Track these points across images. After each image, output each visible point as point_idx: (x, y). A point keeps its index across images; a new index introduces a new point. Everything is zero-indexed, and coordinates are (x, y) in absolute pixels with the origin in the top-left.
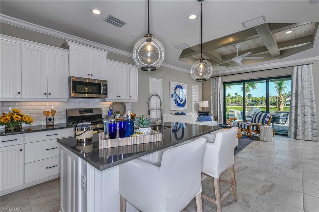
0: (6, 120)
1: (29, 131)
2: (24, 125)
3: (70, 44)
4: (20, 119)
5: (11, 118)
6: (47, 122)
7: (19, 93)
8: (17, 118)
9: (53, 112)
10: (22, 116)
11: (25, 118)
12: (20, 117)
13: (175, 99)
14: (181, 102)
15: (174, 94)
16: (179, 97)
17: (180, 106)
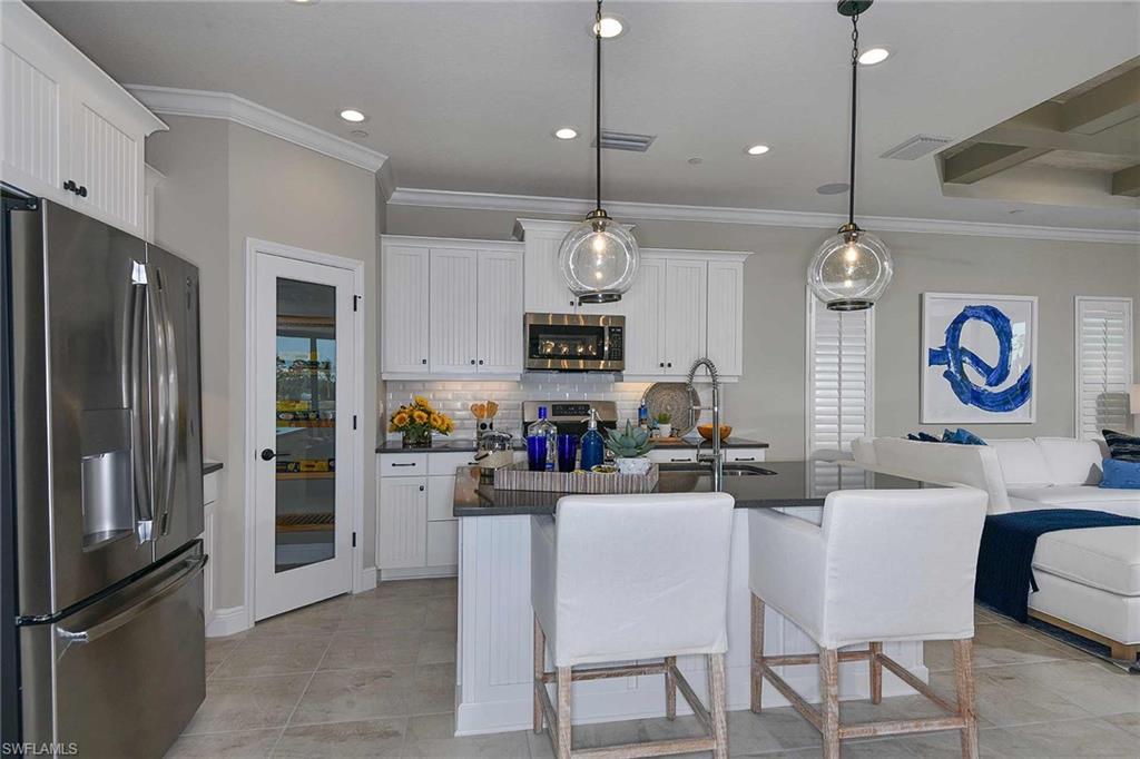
0: (402, 420)
1: (445, 449)
2: (435, 435)
3: (527, 226)
4: (425, 420)
5: (411, 417)
6: (478, 432)
7: (424, 361)
8: (421, 417)
9: (492, 407)
10: (429, 413)
11: (435, 420)
12: (425, 415)
13: (953, 369)
14: (996, 385)
15: (949, 350)
16: (976, 361)
17: (984, 405)
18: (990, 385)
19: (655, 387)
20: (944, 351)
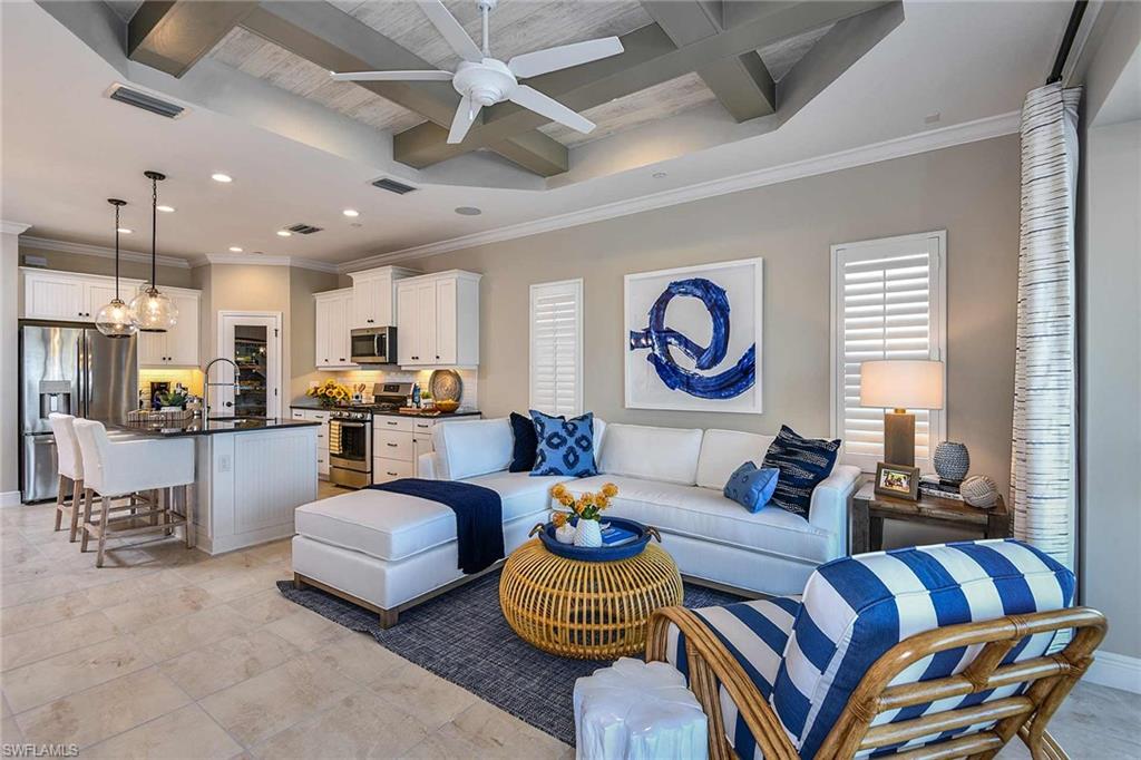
3: (354, 277)
9: (362, 386)
13: (657, 352)
14: (709, 368)
15: (653, 331)
16: (685, 342)
18: (701, 367)
19: (437, 373)
20: (647, 334)
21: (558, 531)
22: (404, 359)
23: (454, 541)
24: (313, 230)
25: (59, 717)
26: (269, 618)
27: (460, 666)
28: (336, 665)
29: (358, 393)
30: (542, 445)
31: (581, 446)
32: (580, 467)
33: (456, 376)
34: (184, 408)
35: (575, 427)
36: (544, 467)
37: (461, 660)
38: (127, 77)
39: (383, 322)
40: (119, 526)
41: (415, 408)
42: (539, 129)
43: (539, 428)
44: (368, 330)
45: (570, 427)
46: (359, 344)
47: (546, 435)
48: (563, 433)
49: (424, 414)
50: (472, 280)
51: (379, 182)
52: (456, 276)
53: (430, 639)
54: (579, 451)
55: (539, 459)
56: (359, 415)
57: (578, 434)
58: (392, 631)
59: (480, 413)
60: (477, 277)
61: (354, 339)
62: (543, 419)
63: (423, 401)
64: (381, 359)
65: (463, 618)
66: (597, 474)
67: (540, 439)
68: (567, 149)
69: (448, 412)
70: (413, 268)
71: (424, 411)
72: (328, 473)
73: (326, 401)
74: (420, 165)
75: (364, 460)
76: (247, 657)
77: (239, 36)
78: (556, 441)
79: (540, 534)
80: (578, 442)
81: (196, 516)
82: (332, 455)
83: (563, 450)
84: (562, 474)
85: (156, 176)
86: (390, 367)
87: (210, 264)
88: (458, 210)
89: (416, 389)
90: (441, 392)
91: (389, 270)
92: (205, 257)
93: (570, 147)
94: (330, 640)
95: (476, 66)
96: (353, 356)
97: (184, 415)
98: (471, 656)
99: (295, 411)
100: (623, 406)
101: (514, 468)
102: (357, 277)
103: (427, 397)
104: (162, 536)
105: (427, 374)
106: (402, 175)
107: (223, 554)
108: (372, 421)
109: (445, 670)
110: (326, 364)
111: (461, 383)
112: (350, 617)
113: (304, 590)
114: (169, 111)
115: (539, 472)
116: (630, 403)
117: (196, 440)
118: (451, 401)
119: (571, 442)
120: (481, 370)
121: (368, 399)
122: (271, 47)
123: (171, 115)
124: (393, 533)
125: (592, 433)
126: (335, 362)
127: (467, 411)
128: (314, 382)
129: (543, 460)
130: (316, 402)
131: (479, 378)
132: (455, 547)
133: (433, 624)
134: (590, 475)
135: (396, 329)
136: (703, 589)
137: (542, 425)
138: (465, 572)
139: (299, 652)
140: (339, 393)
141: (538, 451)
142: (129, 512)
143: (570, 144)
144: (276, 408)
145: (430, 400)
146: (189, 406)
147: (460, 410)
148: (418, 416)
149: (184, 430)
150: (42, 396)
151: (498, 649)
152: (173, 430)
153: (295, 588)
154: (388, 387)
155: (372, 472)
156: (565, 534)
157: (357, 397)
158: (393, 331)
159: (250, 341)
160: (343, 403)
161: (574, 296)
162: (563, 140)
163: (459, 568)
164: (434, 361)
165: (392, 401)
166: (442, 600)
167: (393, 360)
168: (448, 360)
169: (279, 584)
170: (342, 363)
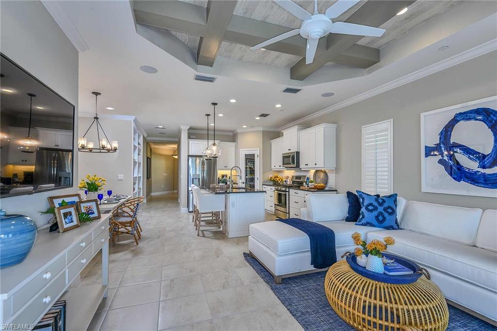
13: (446, 158)
14: (490, 167)
15: (442, 145)
16: (468, 151)
17: (478, 183)
18: (484, 167)
19: (317, 171)
20: (437, 148)
21: (358, 259)
22: (302, 166)
23: (309, 251)
24: (267, 115)
25: (171, 285)
26: (237, 266)
27: (303, 313)
28: (253, 294)
29: (286, 180)
30: (363, 210)
31: (388, 212)
32: (386, 224)
33: (325, 173)
34: (226, 184)
35: (384, 201)
36: (363, 221)
37: (304, 311)
38: (197, 71)
39: (294, 150)
40: (209, 223)
41: (306, 187)
42: (357, 43)
43: (361, 200)
44: (288, 153)
45: (381, 201)
46: (285, 159)
47: (365, 204)
48: (376, 204)
49: (310, 190)
50: (333, 127)
51: (285, 90)
52: (324, 126)
53: (293, 295)
54: (386, 215)
55: (361, 216)
56: (284, 189)
57: (386, 205)
58: (278, 286)
59: (336, 191)
60: (335, 126)
61: (284, 157)
62: (364, 196)
63: (310, 184)
64: (293, 166)
65: (311, 289)
66: (399, 228)
67: (362, 206)
68: (379, 50)
69: (321, 189)
70: (307, 125)
71: (310, 188)
72: (274, 211)
73: (275, 182)
74: (302, 78)
75: (286, 208)
76: (225, 280)
77: (228, 45)
78: (371, 208)
79: (347, 257)
80: (385, 210)
81: (225, 222)
82: (275, 204)
83: (375, 213)
84: (374, 226)
85: (214, 104)
86: (297, 169)
87: (238, 133)
88: (323, 95)
89: (308, 179)
90: (319, 180)
91: (296, 127)
92: (235, 130)
93: (380, 49)
94: (254, 282)
95: (310, 21)
96: (283, 164)
97: (226, 186)
98: (309, 310)
99: (264, 186)
100: (421, 191)
101: (348, 220)
102: (285, 132)
103: (312, 182)
104: (218, 228)
105: (313, 172)
106: (295, 84)
107: (232, 238)
108: (289, 192)
109: (295, 313)
110: (275, 168)
111: (327, 176)
112: (264, 274)
113: (251, 258)
114: (211, 80)
115: (361, 223)
116: (424, 189)
117: (226, 195)
118: (322, 184)
119: (381, 209)
120: (337, 170)
121: (289, 182)
122: (238, 46)
123: (212, 81)
124: (279, 242)
125: (396, 206)
126: (277, 167)
127: (330, 189)
128: (271, 175)
129: (363, 217)
130: (272, 183)
131: (336, 174)
132: (309, 254)
133: (297, 288)
134: (393, 229)
135: (299, 152)
136: (476, 319)
137: (363, 199)
138: (315, 267)
139: (242, 284)
140: (279, 180)
141: (361, 212)
142: (211, 218)
143: (379, 47)
144: (258, 186)
145: (313, 184)
146: (228, 183)
147: (327, 188)
148: (308, 191)
149: (226, 191)
150: (193, 179)
151: (324, 311)
152: (223, 191)
153: (249, 257)
154: (297, 177)
155: (289, 213)
156: (362, 260)
157: (285, 181)
158: (298, 153)
159: (250, 159)
160: (281, 183)
161: (387, 129)
162: (375, 46)
163: (311, 265)
164: (314, 166)
165: (298, 184)
166: (304, 278)
167: (298, 166)
168: (320, 165)
169: (244, 253)
170: (280, 167)
